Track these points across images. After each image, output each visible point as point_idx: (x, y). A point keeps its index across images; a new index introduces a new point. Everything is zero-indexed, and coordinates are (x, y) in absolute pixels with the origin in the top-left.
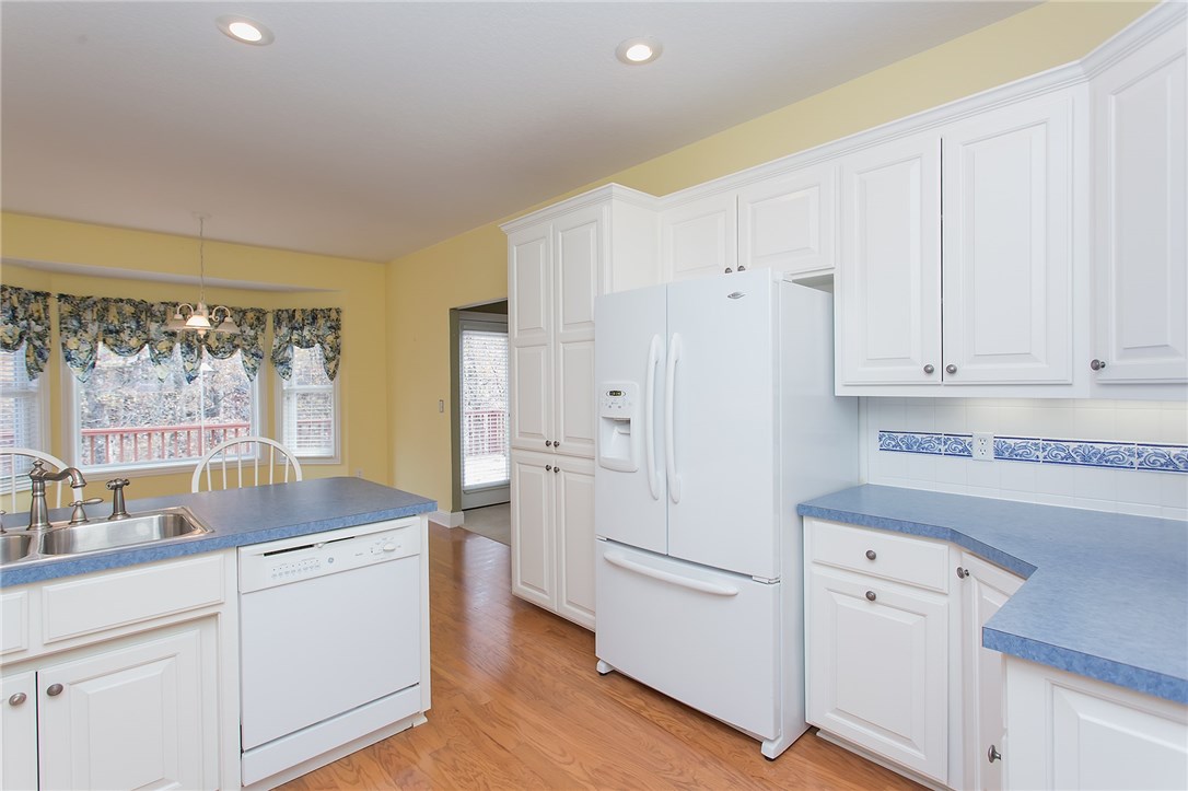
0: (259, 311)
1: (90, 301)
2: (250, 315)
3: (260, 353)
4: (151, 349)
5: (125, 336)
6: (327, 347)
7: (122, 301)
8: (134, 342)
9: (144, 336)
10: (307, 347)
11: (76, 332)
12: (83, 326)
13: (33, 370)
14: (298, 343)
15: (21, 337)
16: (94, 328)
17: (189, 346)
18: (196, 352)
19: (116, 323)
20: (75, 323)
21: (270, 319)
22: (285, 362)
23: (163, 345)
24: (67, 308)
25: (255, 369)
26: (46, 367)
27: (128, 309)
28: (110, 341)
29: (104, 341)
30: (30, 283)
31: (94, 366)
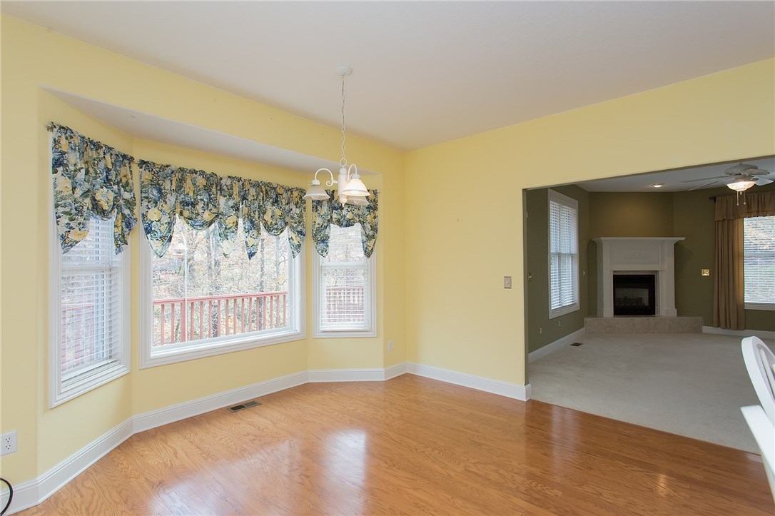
0: (300, 190)
1: (168, 171)
2: (295, 194)
3: (304, 231)
4: (220, 224)
5: (199, 209)
6: (367, 226)
7: (196, 172)
8: (207, 216)
9: (215, 210)
10: (347, 226)
11: (156, 203)
12: (162, 194)
13: (121, 240)
14: (339, 223)
15: (113, 204)
16: (171, 199)
17: (252, 222)
18: (256, 227)
19: (191, 194)
20: (155, 192)
22: (324, 240)
23: (230, 221)
24: (148, 176)
25: (299, 246)
26: (131, 240)
27: (201, 181)
28: (186, 213)
29: (181, 214)
31: (170, 240)
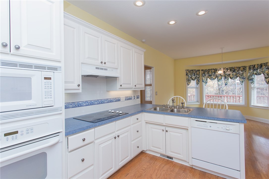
0: (244, 67)
1: (206, 70)
2: (241, 68)
3: (244, 78)
4: (217, 78)
5: (212, 76)
6: (266, 74)
7: (212, 69)
8: (214, 77)
9: (216, 76)
10: (259, 75)
11: (204, 76)
12: (205, 75)
13: (197, 84)
14: (256, 74)
15: (195, 78)
16: (207, 75)
17: (225, 77)
18: (227, 78)
19: (211, 74)
20: (204, 75)
21: (247, 68)
22: (252, 80)
23: (220, 78)
24: (203, 72)
25: (243, 82)
26: (199, 83)
27: (213, 71)
28: (210, 77)
29: (209, 78)
30: (197, 69)
31: (207, 82)
